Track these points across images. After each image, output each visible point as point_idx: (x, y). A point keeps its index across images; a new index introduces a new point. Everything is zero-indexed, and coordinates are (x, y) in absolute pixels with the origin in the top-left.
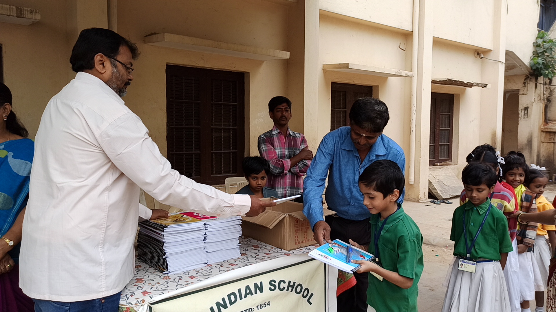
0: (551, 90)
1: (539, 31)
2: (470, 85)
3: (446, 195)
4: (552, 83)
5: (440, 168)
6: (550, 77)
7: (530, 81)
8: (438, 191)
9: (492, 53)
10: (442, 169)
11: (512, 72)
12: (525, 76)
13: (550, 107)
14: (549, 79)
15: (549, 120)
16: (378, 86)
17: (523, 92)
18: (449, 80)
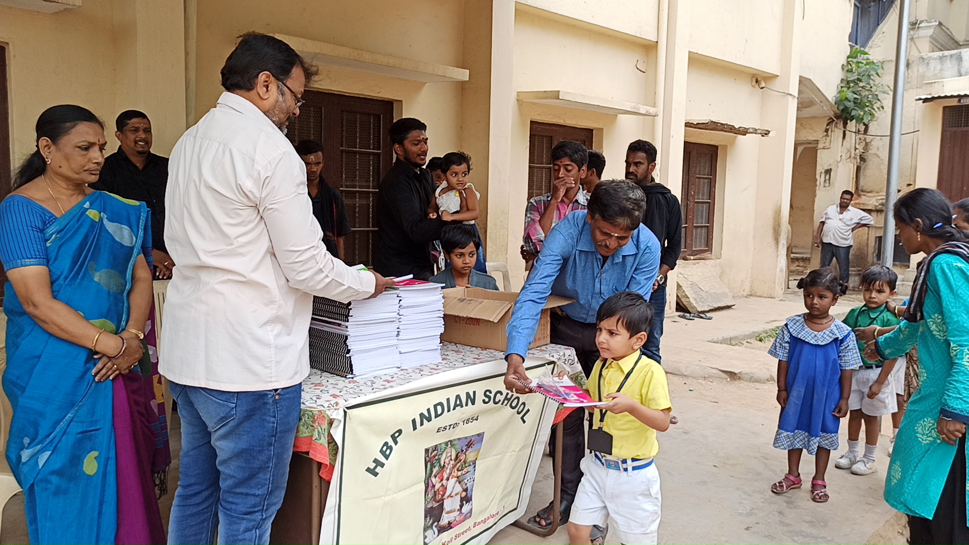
0: (866, 143)
1: (851, 47)
2: (744, 132)
3: (703, 306)
4: (869, 131)
5: (694, 264)
6: (866, 121)
7: (836, 126)
8: (691, 300)
9: (778, 80)
10: (697, 265)
11: (807, 112)
12: (828, 118)
13: (864, 170)
14: (864, 124)
15: (862, 191)
16: (603, 129)
17: (824, 145)
18: (712, 122)
